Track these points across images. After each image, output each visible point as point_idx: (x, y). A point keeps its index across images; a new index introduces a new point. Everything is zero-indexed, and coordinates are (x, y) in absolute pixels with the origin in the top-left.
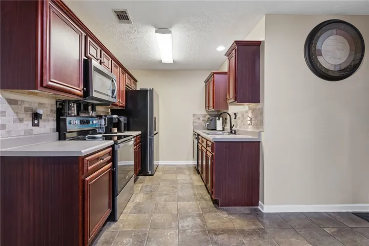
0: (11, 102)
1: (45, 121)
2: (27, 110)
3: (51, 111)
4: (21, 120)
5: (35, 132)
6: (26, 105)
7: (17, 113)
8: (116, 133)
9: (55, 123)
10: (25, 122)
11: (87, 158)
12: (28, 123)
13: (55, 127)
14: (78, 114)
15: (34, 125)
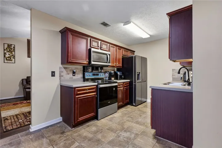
0: (65, 68)
1: (77, 74)
2: (70, 70)
3: (80, 70)
4: (68, 74)
5: (73, 78)
6: (70, 69)
7: (67, 72)
8: (113, 80)
9: (82, 75)
10: (70, 75)
11: (77, 89)
12: (71, 75)
13: (82, 76)
14: (92, 71)
15: (73, 75)
